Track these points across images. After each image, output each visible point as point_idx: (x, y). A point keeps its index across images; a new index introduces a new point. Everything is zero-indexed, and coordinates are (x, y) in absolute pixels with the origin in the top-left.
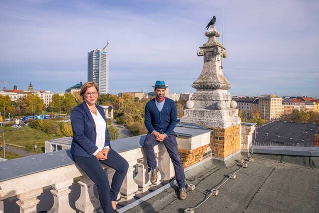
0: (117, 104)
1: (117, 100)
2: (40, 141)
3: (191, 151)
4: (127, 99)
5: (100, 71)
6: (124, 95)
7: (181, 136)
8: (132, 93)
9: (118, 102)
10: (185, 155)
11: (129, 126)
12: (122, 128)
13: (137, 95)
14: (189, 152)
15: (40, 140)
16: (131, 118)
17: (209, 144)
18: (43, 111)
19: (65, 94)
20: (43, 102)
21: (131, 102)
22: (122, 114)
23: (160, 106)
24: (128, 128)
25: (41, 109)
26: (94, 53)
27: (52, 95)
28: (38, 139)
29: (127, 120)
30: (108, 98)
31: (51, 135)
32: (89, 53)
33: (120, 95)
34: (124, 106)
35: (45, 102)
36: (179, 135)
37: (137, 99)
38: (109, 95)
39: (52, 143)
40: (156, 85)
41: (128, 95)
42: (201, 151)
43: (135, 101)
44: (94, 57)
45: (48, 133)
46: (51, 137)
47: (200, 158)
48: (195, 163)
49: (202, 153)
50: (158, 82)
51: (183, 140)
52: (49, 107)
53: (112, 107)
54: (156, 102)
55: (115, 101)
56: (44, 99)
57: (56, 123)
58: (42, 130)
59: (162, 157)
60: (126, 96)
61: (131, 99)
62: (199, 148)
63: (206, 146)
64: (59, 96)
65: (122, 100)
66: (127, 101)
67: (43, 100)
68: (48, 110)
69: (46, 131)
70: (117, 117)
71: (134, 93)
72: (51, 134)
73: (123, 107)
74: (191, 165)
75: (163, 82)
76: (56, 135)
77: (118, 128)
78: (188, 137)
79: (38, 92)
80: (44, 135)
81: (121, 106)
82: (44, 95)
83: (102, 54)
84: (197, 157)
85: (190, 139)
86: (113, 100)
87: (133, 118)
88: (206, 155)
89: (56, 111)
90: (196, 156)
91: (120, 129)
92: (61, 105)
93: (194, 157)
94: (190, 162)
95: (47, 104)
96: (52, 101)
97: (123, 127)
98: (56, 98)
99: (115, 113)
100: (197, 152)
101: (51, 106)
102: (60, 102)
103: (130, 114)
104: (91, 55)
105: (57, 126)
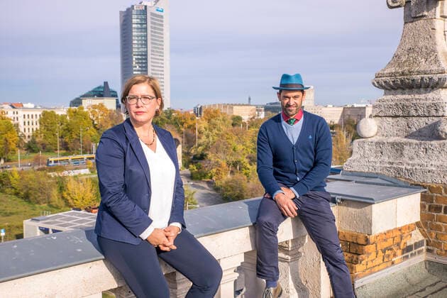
0: (190, 132)
1: (191, 123)
2: (13, 221)
3: (372, 238)
4: (213, 120)
5: (149, 56)
6: (208, 112)
7: (346, 201)
8: (225, 106)
9: (192, 128)
10: (356, 247)
11: (218, 183)
12: (203, 188)
13: (237, 111)
14: (367, 240)
15: (12, 217)
16: (224, 164)
17: (417, 224)
18: (19, 152)
19: (69, 111)
20: (18, 131)
21: (224, 128)
22: (202, 157)
23: (294, 132)
24: (217, 189)
25: (13, 146)
26: (134, 12)
27: (39, 113)
28: (8, 216)
29: (214, 170)
30: (169, 118)
31: (37, 206)
32: (121, 12)
33: (198, 111)
34: (208, 137)
35: (22, 130)
36: (342, 200)
37: (237, 121)
38: (171, 111)
39: (41, 224)
40: (281, 85)
41: (216, 112)
42: (397, 240)
43: (233, 125)
44: (134, 21)
45: (30, 202)
46: (38, 211)
47: (395, 255)
48: (381, 267)
49: (398, 244)
50: (286, 77)
51: (352, 210)
52: (34, 142)
53: (180, 139)
54: (284, 123)
55: (186, 125)
56: (21, 124)
57: (49, 177)
58: (17, 194)
59: (300, 250)
60: (211, 115)
61: (224, 120)
62: (392, 231)
63: (409, 227)
64: (56, 116)
65: (201, 124)
66: (215, 126)
67: (17, 125)
68: (31, 148)
69: (26, 197)
70: (191, 162)
71: (231, 106)
72: (38, 203)
73: (204, 139)
74: (371, 273)
75: (298, 76)
76: (51, 206)
77: (193, 190)
78: (365, 203)
79: (7, 107)
80: (22, 206)
81: (199, 138)
82: (21, 113)
83: (152, 14)
84: (387, 252)
85: (367, 208)
86: (182, 124)
87: (228, 164)
88: (409, 249)
89: (49, 151)
90: (384, 251)
91: (199, 191)
92: (62, 137)
93: (380, 253)
94: (370, 265)
95: (27, 134)
96: (38, 127)
97: (205, 186)
98: (47, 119)
99: (186, 154)
100: (385, 240)
101: (37, 140)
102: (59, 129)
103: (221, 155)
104: (126, 18)
105: (51, 186)
